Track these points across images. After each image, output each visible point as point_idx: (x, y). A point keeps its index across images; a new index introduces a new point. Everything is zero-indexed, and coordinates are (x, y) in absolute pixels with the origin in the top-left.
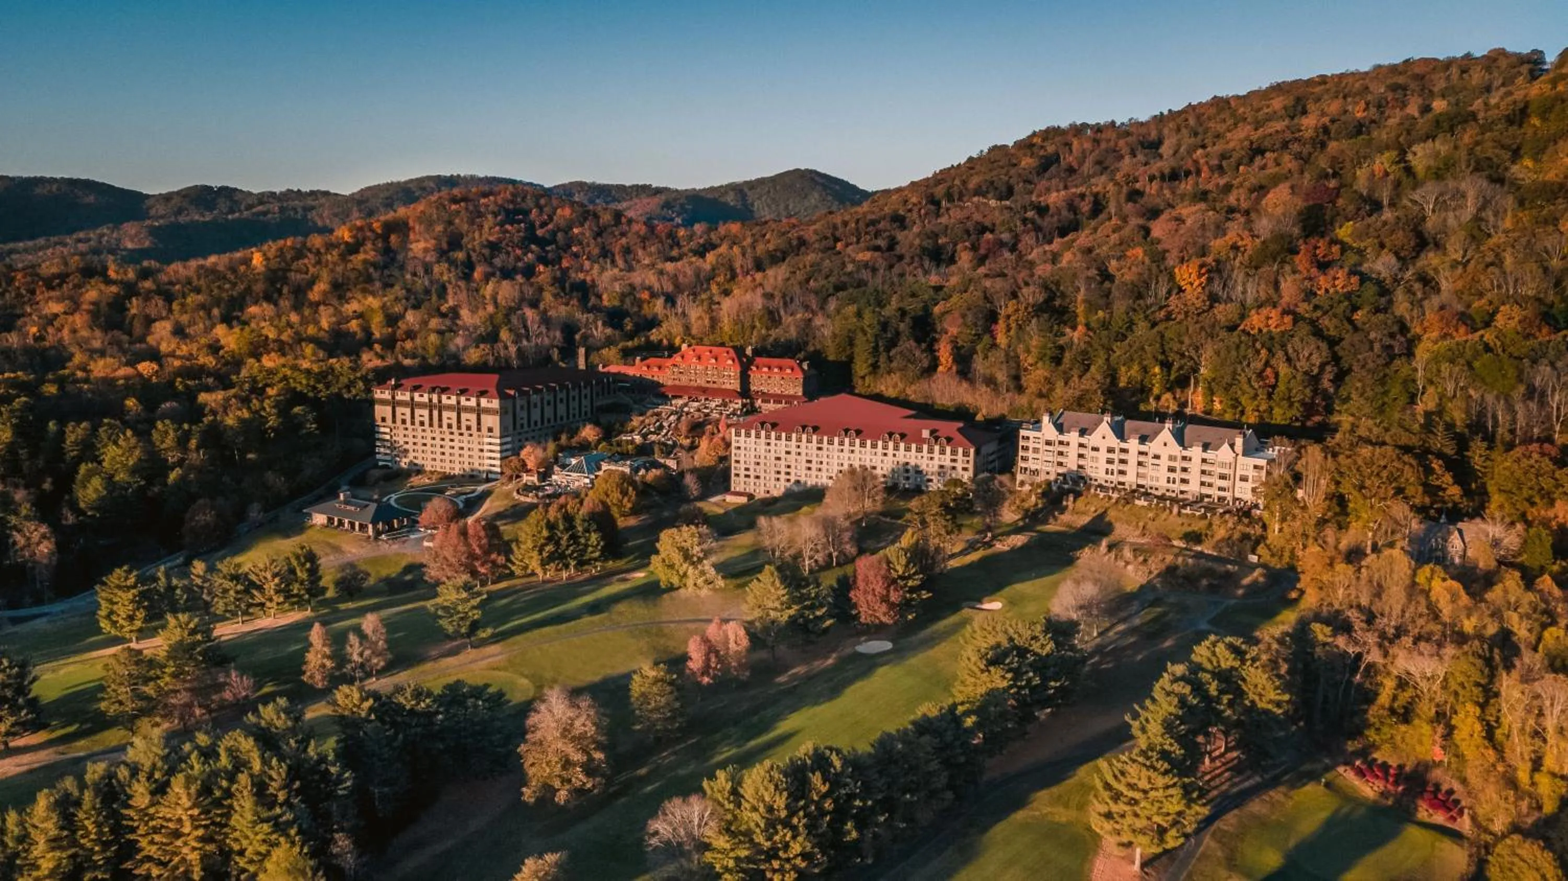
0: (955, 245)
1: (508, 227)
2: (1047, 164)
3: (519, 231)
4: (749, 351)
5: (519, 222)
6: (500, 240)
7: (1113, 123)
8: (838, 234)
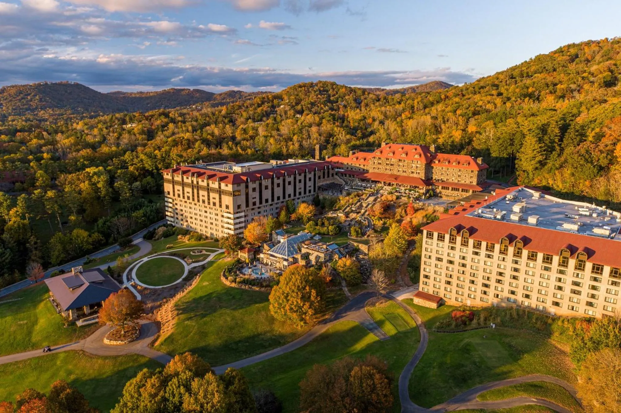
0: (540, 92)
1: (319, 96)
2: (574, 58)
3: (323, 98)
4: (432, 148)
5: (324, 95)
6: (315, 102)
7: (607, 39)
8: (464, 93)
